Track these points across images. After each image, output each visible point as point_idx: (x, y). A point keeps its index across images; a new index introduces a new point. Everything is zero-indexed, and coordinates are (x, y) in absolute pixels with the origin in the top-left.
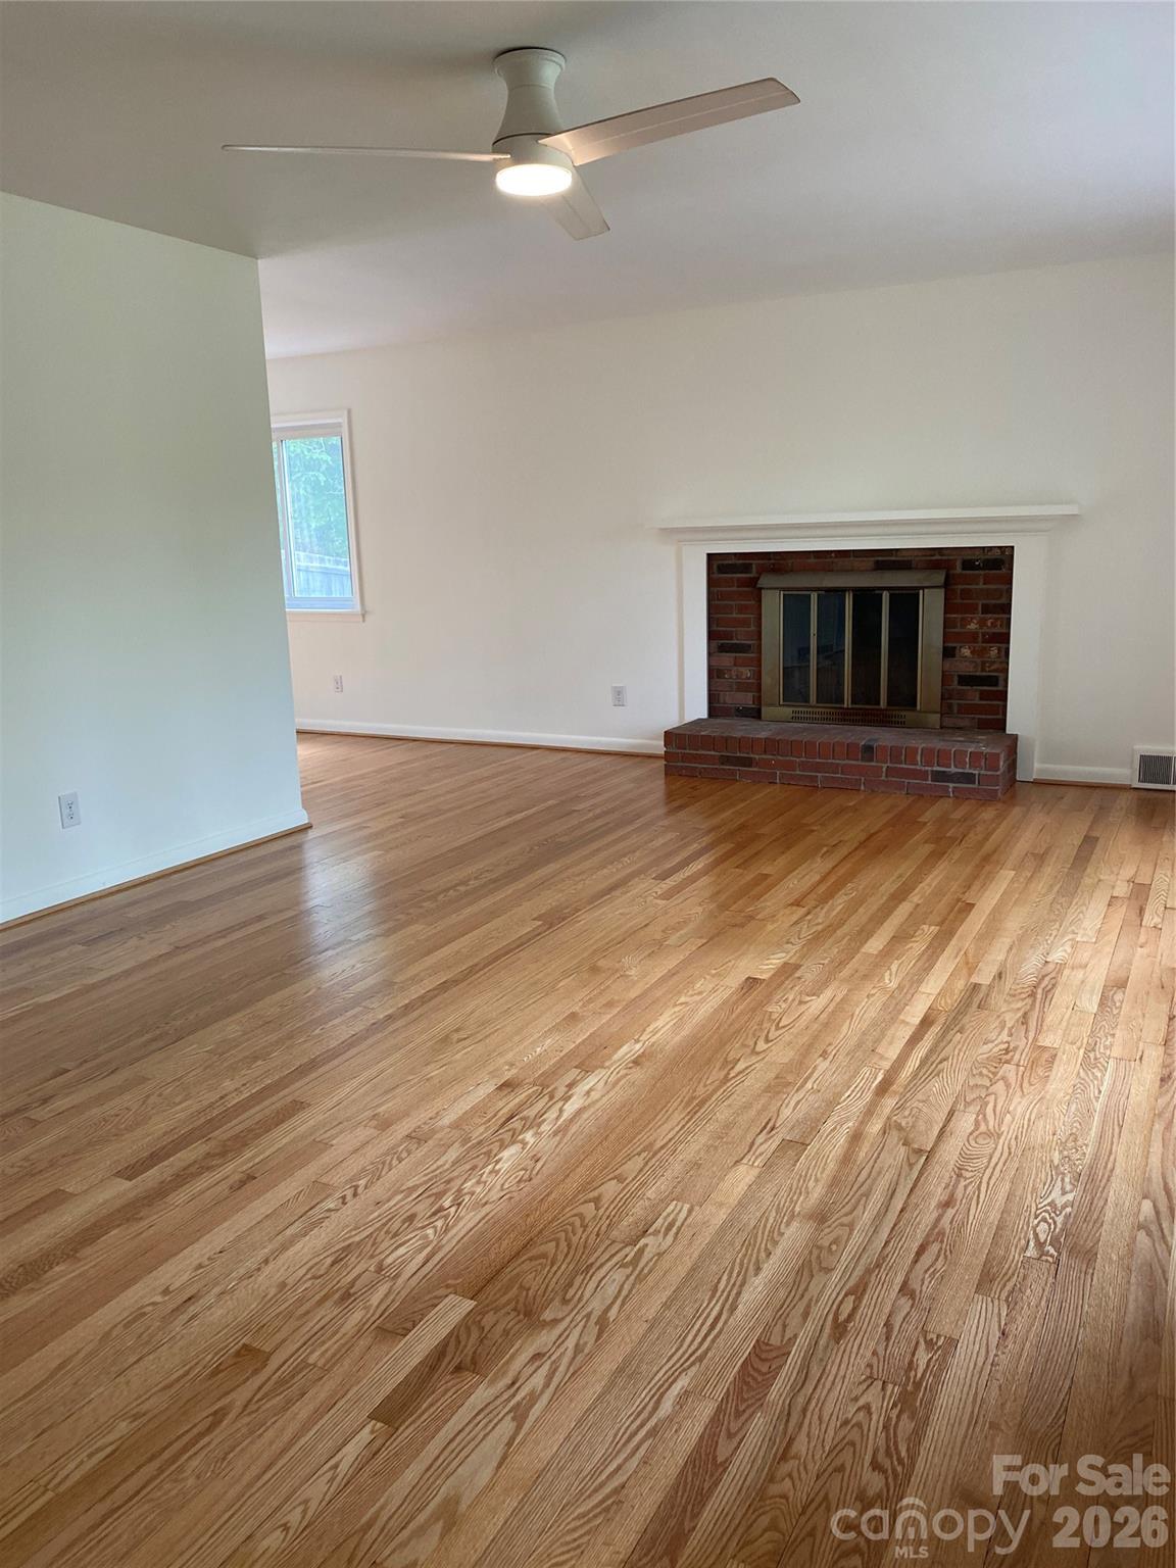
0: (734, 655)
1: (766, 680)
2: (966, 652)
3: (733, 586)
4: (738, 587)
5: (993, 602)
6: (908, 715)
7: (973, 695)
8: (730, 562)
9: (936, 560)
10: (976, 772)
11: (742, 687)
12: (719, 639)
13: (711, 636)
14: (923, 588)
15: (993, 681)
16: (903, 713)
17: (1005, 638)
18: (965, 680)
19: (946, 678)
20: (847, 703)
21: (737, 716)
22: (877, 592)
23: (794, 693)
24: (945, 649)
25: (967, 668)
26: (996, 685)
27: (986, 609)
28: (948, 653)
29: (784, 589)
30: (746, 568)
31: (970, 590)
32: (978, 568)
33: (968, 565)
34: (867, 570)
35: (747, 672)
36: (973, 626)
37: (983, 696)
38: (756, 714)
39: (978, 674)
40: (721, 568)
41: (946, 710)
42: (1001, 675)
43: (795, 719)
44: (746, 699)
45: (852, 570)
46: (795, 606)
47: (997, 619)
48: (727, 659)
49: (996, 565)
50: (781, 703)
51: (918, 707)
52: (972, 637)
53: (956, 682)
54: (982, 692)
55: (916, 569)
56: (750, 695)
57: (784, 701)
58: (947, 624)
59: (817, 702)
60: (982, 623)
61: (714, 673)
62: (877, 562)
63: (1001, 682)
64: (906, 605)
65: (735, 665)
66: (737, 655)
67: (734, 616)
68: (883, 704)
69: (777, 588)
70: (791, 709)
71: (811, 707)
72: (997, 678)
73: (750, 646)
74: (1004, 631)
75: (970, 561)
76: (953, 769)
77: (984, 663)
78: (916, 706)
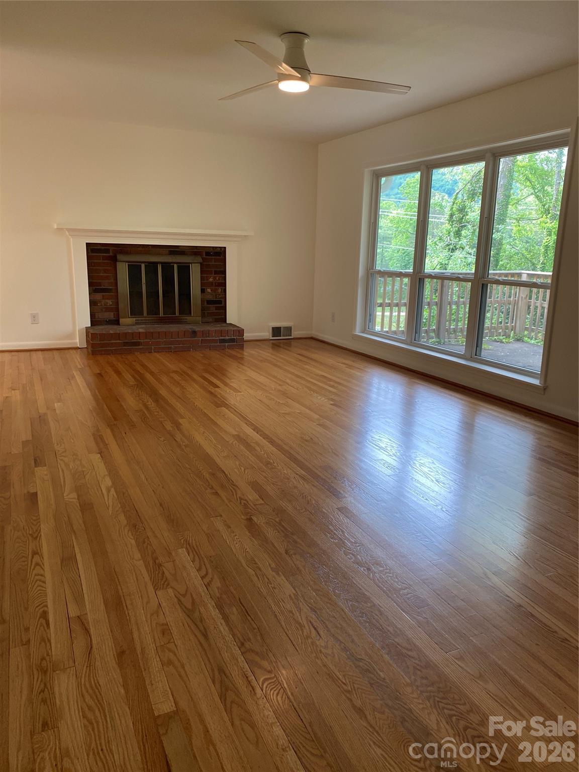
0: (102, 294)
1: (121, 306)
2: (209, 290)
3: (100, 260)
4: (103, 260)
5: (218, 270)
6: (189, 318)
7: (212, 308)
8: (98, 248)
9: (195, 251)
10: (235, 338)
11: (108, 310)
12: (95, 286)
13: (90, 284)
14: (191, 263)
15: (220, 302)
16: (186, 318)
17: (224, 284)
18: (209, 302)
19: (202, 301)
20: (161, 314)
21: (106, 324)
22: (172, 264)
23: (135, 311)
24: (202, 289)
25: (210, 297)
26: (221, 304)
27: (216, 273)
28: (203, 291)
29: (128, 262)
30: (107, 251)
31: (209, 265)
32: (212, 255)
33: (208, 254)
34: (165, 255)
35: (110, 302)
36: (211, 280)
37: (217, 308)
38: (117, 322)
39: (214, 299)
40: (93, 250)
41: (203, 315)
42: (223, 300)
43: (137, 323)
44: (111, 316)
45: (159, 254)
46: (134, 270)
47: (220, 277)
48: (98, 296)
49: (219, 254)
50: (130, 316)
51: (192, 315)
52: (211, 284)
53: (206, 303)
54: (216, 307)
55: (187, 255)
56: (112, 313)
57: (131, 315)
58: (202, 279)
59: (147, 315)
60: (214, 278)
61: (93, 303)
62: (171, 251)
63: (223, 303)
64: (184, 270)
65: (103, 299)
66: (104, 294)
67: (102, 274)
68: (177, 314)
69: (124, 262)
70: (135, 319)
71: (144, 317)
72: (221, 301)
73: (110, 289)
74: (223, 281)
75: (208, 252)
76: (227, 338)
77: (216, 295)
78: (191, 314)
